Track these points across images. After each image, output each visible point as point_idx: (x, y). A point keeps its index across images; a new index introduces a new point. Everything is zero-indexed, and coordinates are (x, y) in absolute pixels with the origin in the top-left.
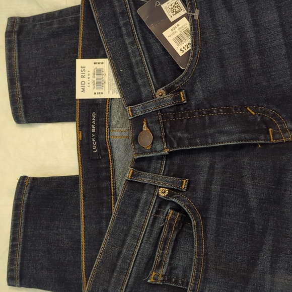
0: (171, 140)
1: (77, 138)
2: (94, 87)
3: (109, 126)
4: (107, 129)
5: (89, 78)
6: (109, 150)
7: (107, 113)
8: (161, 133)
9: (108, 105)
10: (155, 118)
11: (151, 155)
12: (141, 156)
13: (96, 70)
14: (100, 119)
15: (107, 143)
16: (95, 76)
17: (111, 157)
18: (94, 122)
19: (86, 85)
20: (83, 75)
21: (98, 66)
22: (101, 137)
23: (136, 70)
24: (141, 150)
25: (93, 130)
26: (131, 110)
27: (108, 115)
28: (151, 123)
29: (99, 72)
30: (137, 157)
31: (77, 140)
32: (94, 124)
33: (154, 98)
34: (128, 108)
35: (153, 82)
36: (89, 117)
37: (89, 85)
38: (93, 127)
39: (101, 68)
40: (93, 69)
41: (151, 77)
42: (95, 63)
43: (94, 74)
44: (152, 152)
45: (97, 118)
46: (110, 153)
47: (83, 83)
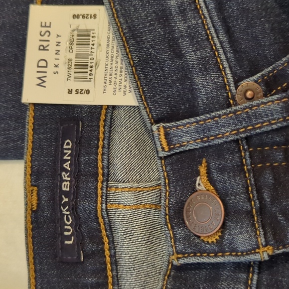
0: (279, 222)
1: (26, 204)
2: (69, 75)
3: (107, 177)
4: (100, 184)
5: (57, 53)
6: (106, 240)
7: (101, 143)
8: (249, 200)
9: (105, 121)
10: (230, 160)
11: (219, 260)
12: (192, 260)
13: (76, 33)
14: (82, 159)
15: (101, 220)
16: (75, 47)
17: (111, 256)
18: (66, 165)
19: (50, 69)
20: (45, 44)
21: (83, 24)
22: (84, 205)
23: (181, 26)
24: (193, 243)
25: (66, 187)
26: (167, 135)
27: (103, 147)
28: (222, 170)
29: (83, 38)
30: (182, 261)
31: (26, 209)
32: (66, 171)
33: (229, 106)
34: (158, 129)
35: (227, 60)
36: (56, 151)
37: (56, 69)
38: (65, 176)
39: (89, 28)
40: (70, 30)
41: (222, 47)
42: (75, 16)
43: (71, 43)
44: (223, 252)
45: (76, 156)
46: (107, 246)
47: (43, 65)
